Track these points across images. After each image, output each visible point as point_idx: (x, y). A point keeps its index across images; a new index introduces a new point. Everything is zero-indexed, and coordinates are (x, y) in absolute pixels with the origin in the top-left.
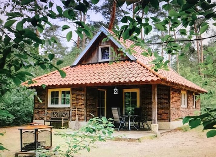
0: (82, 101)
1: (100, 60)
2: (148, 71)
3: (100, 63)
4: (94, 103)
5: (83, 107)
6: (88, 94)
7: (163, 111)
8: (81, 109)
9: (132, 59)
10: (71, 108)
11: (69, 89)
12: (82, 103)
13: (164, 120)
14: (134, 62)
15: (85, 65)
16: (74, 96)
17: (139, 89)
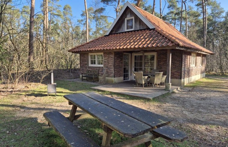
0: (111, 62)
1: (126, 30)
2: (164, 38)
3: (126, 32)
4: (121, 64)
5: (112, 67)
6: (115, 57)
7: (176, 70)
8: (110, 68)
9: (151, 28)
10: (104, 68)
11: (102, 54)
12: (111, 64)
13: (176, 78)
14: (152, 30)
15: (114, 34)
16: (106, 58)
17: (156, 53)
